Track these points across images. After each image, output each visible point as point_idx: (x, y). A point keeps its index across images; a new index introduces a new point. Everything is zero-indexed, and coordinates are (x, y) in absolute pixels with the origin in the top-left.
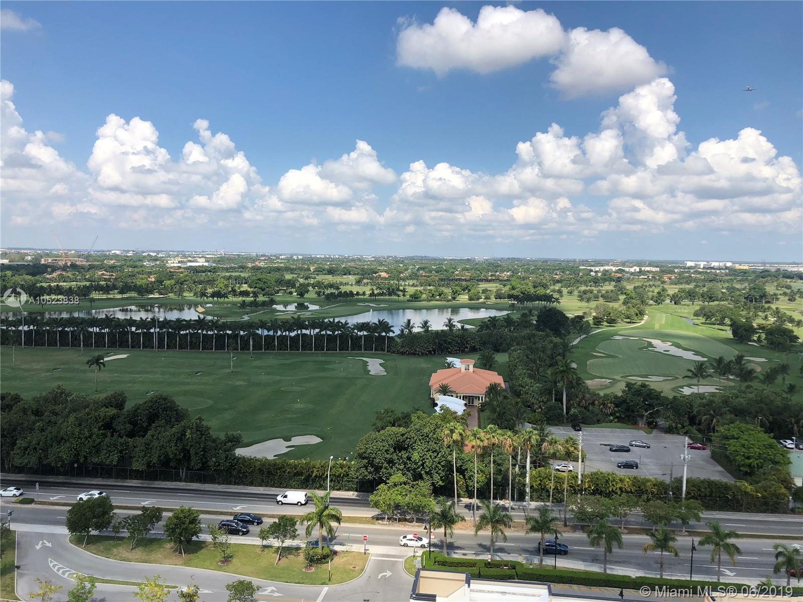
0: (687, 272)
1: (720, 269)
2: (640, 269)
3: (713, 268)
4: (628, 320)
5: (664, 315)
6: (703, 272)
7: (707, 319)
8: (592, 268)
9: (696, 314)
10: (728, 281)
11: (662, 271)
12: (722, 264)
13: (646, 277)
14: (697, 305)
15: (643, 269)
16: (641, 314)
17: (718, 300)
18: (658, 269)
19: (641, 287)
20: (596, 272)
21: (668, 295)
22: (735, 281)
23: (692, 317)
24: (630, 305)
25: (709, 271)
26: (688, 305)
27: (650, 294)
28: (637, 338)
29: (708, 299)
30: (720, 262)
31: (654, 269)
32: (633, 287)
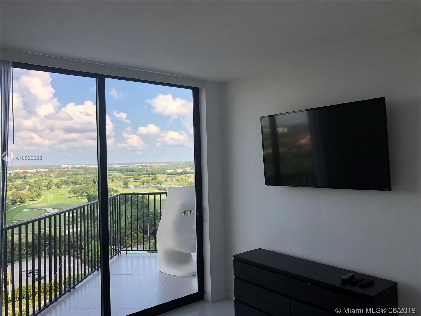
0: (63, 171)
1: (79, 168)
2: (37, 170)
3: (76, 168)
4: (32, 199)
5: (52, 195)
6: (71, 170)
7: (75, 194)
9: (69, 192)
10: (83, 174)
11: (50, 171)
12: (80, 166)
13: (41, 175)
14: (70, 187)
15: (39, 170)
16: (39, 195)
17: (79, 184)
18: (47, 170)
19: (38, 181)
20: (10, 174)
21: (54, 184)
22: (87, 174)
23: (67, 194)
24: (33, 191)
25: (74, 169)
26: (65, 188)
27: (44, 184)
29: (75, 184)
30: (79, 165)
31: (45, 170)
32: (33, 181)
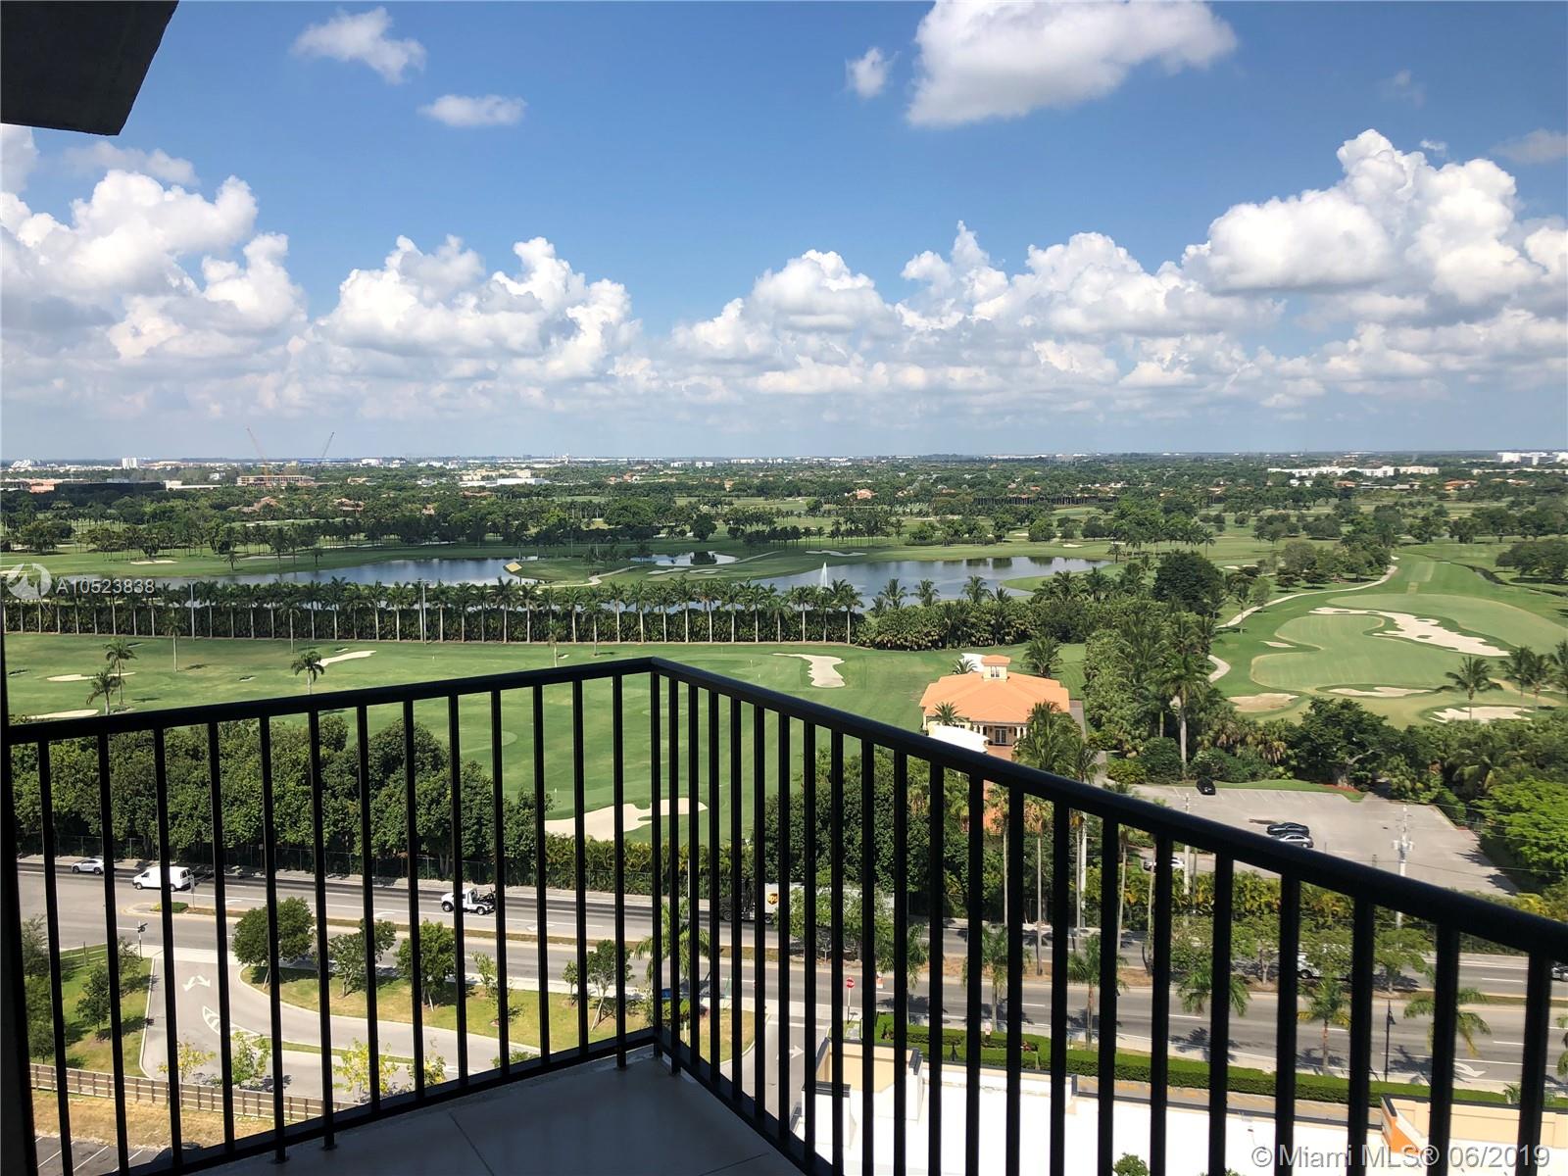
0: (1499, 475)
2: (1396, 471)
3: (1559, 465)
4: (1353, 576)
5: (1433, 564)
6: (1536, 473)
7: (1524, 570)
8: (1295, 471)
9: (1503, 561)
11: (1442, 474)
13: (1407, 487)
14: (1508, 543)
15: (1402, 470)
16: (1382, 562)
17: (1555, 532)
18: (1436, 470)
19: (1391, 508)
20: (1302, 479)
21: (1446, 523)
23: (1493, 567)
24: (1357, 544)
25: (1548, 471)
26: (1488, 543)
27: (1407, 521)
28: (1365, 612)
29: (1535, 530)
31: (1426, 470)
32: (1373, 508)
